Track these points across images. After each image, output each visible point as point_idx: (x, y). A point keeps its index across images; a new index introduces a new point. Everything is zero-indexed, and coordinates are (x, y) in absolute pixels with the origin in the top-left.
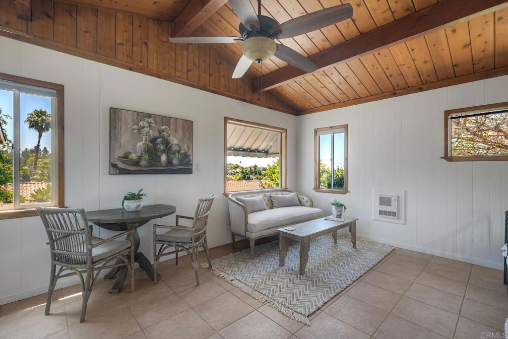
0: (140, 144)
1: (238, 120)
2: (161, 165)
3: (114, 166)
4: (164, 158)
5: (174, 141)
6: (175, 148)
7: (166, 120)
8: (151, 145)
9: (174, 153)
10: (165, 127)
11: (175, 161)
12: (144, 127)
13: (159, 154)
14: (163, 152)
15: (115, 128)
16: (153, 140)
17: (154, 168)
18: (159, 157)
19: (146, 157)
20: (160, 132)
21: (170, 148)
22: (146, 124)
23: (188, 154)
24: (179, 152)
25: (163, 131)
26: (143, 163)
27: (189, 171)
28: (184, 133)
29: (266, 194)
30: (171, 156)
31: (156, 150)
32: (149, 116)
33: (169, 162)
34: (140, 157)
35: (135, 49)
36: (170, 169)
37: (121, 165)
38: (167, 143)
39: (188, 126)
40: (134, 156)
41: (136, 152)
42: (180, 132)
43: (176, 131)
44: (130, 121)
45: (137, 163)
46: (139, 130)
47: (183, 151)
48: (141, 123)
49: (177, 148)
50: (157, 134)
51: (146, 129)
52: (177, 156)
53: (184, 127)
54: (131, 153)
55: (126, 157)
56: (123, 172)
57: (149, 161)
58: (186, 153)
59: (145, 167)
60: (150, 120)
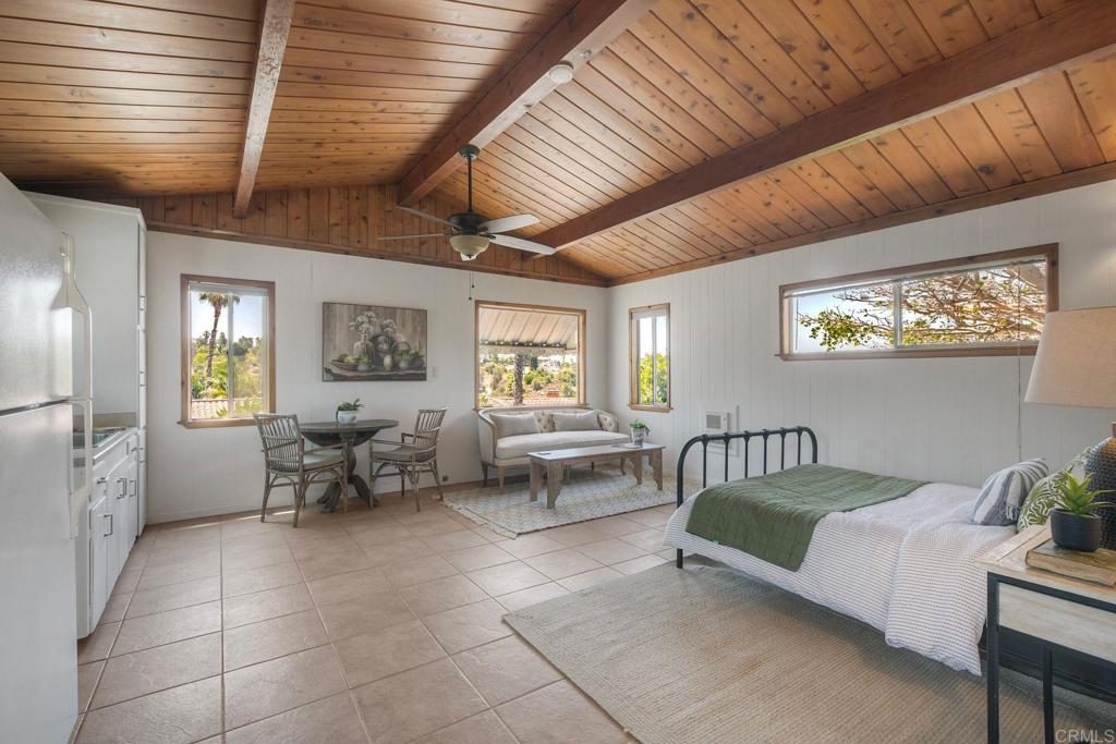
0: (358, 344)
1: (497, 303)
2: (384, 370)
3: (328, 371)
4: (387, 360)
5: (401, 338)
6: (402, 347)
7: (390, 312)
8: (371, 344)
9: (402, 354)
10: (388, 321)
11: (403, 365)
12: (363, 323)
13: (381, 355)
14: (386, 353)
15: (329, 326)
16: (374, 339)
17: (375, 374)
18: (383, 360)
19: (366, 360)
20: (382, 327)
22: (365, 319)
23: (421, 354)
24: (407, 352)
26: (362, 367)
27: (422, 377)
28: (415, 328)
29: (545, 411)
30: (398, 358)
31: (377, 351)
32: (369, 308)
33: (395, 366)
34: (358, 360)
35: (352, 227)
36: (395, 375)
37: (335, 370)
38: (391, 341)
39: (420, 317)
40: (350, 359)
41: (352, 353)
42: (409, 329)
43: (403, 325)
44: (345, 317)
45: (354, 368)
46: (357, 327)
47: (413, 351)
48: (359, 319)
49: (404, 348)
50: (378, 330)
51: (366, 326)
52: (406, 357)
53: (414, 320)
54: (346, 356)
55: (341, 360)
56: (338, 378)
57: (369, 364)
58: (417, 353)
59: (364, 371)
60: (370, 313)
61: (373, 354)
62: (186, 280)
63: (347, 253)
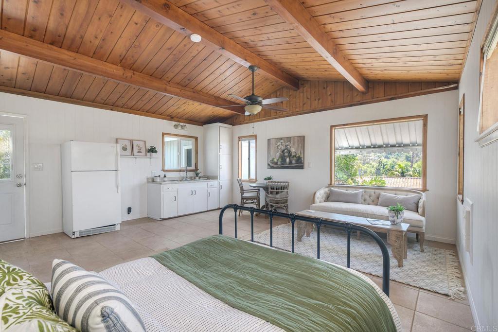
0: (278, 154)
2: (287, 164)
3: (269, 165)
4: (288, 160)
5: (293, 150)
6: (293, 154)
7: (289, 139)
8: (282, 154)
9: (293, 157)
10: (288, 143)
11: (294, 162)
13: (286, 158)
15: (269, 148)
16: (283, 151)
17: (284, 166)
18: (286, 160)
19: (280, 160)
20: (286, 146)
21: (291, 155)
22: (280, 143)
23: (301, 157)
24: (295, 156)
25: (288, 145)
26: (279, 163)
27: (302, 167)
28: (298, 145)
30: (291, 159)
31: (284, 156)
32: (281, 139)
33: (291, 162)
34: (278, 160)
36: (290, 167)
37: (271, 164)
38: (289, 152)
39: (302, 139)
40: (275, 160)
41: (276, 158)
42: (296, 145)
43: (294, 144)
44: (274, 144)
45: (276, 163)
46: (277, 147)
47: (298, 156)
48: (278, 144)
50: (285, 148)
51: (280, 146)
52: (295, 158)
53: (298, 141)
54: (274, 159)
56: (272, 167)
57: (281, 162)
58: (299, 156)
59: (279, 165)
60: (282, 141)
61: (283, 158)
62: (239, 138)
63: (276, 118)
